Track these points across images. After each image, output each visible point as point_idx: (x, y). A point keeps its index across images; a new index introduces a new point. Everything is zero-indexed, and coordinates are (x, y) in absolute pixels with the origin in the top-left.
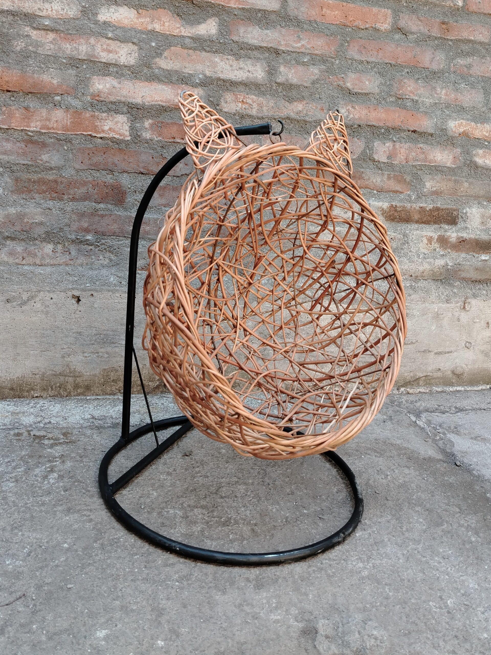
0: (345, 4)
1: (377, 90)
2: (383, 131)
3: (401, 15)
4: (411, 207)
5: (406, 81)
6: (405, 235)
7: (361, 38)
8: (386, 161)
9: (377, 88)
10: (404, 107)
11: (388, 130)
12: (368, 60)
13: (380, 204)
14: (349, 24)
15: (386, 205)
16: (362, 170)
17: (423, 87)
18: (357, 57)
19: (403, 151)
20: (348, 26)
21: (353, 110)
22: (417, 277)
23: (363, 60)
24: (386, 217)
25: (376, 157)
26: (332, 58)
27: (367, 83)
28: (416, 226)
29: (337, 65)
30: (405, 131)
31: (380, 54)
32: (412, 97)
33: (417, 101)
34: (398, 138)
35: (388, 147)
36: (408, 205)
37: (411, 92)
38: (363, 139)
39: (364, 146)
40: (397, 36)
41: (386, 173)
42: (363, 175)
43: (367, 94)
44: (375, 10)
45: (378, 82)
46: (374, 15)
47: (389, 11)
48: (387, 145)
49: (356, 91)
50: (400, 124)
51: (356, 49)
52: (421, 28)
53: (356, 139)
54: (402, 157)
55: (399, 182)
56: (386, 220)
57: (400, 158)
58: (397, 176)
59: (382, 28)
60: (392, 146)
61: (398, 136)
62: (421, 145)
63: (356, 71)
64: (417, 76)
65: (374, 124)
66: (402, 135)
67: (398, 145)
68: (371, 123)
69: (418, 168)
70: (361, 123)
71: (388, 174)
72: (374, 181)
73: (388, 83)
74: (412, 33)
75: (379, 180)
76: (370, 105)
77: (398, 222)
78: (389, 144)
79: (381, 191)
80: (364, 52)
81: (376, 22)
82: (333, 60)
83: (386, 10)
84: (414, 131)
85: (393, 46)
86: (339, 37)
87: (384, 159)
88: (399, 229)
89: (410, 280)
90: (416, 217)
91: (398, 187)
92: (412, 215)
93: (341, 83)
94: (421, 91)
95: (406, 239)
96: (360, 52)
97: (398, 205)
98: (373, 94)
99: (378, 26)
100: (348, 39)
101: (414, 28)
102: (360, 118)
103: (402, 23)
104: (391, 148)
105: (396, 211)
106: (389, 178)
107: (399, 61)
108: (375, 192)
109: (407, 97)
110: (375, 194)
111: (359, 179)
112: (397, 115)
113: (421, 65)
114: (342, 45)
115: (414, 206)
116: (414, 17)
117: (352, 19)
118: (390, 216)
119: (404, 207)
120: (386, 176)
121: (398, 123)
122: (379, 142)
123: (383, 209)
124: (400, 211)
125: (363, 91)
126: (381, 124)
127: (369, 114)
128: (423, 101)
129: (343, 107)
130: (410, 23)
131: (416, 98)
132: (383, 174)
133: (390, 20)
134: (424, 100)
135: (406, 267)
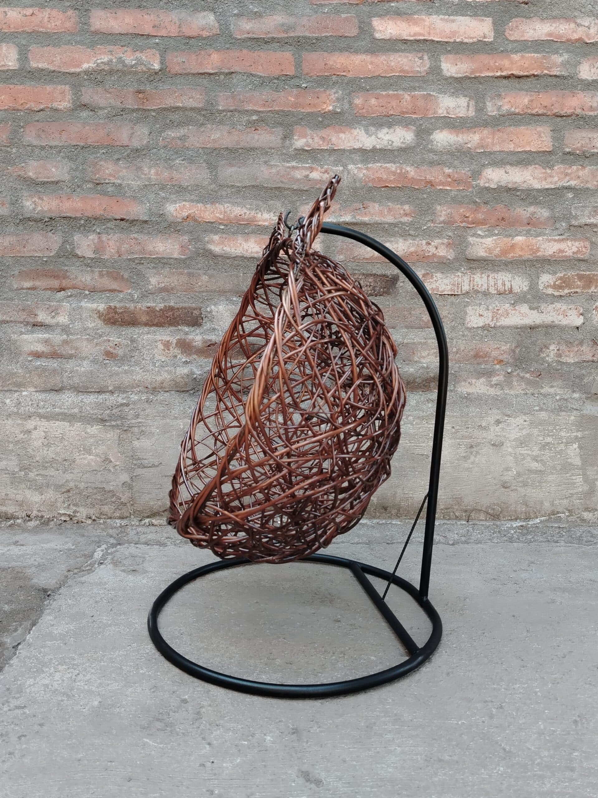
0: (12, 86)
1: (67, 177)
2: (82, 222)
3: (83, 89)
4: (136, 307)
5: (102, 163)
6: (133, 341)
7: (38, 121)
8: (93, 256)
9: (66, 175)
10: (105, 193)
11: (88, 219)
12: (50, 144)
13: (94, 306)
14: (20, 108)
15: (102, 307)
16: (66, 268)
17: (125, 168)
18: (35, 143)
19: (111, 243)
20: (18, 110)
21: (40, 201)
22: (155, 388)
23: (44, 144)
24: (104, 320)
25: (80, 253)
26: (5, 146)
27: (53, 170)
28: (146, 329)
29: (15, 153)
30: (110, 220)
31: (64, 136)
32: (113, 180)
33: (120, 185)
34: (104, 229)
35: (93, 240)
36: (131, 306)
37: (110, 175)
38: (60, 233)
39: (61, 242)
40: (85, 114)
41: (96, 270)
42: (68, 274)
43: (57, 182)
44: (49, 88)
45: (66, 169)
46: (49, 94)
47: (67, 87)
48: (91, 237)
49: (41, 180)
50: (102, 212)
51: (33, 133)
52: (112, 101)
53: (50, 234)
54: (112, 250)
55: (116, 279)
56: (106, 324)
57: (110, 252)
58: (111, 272)
59: (60, 107)
60: (96, 238)
61: (104, 227)
62: (136, 235)
63: (40, 158)
64: (116, 157)
65: (68, 215)
66: (109, 225)
67: (104, 237)
68: (65, 215)
69: (137, 261)
70: (53, 215)
71: (99, 271)
72: (83, 279)
73: (81, 168)
74: (101, 108)
75: (89, 278)
76: (62, 194)
77: (122, 325)
78: (92, 237)
79: (93, 290)
80: (44, 137)
81: (52, 101)
82: (9, 149)
83: (63, 86)
84: (122, 220)
85: (79, 125)
86: (10, 123)
87: (90, 254)
88: (123, 333)
89: (147, 393)
90: (144, 319)
91: (115, 285)
92: (138, 317)
93: (22, 173)
94: (124, 173)
95: (135, 345)
96: (39, 136)
97: (118, 305)
98: (63, 182)
99: (55, 105)
100: (22, 124)
101: (102, 103)
102: (50, 210)
103: (86, 99)
104: (96, 241)
105: (116, 313)
106: (101, 275)
107: (89, 142)
108: (87, 292)
109: (107, 181)
110: (86, 295)
111: (64, 278)
112: (97, 203)
113: (118, 143)
114: (15, 131)
115: (139, 305)
116: (100, 89)
117: (22, 102)
118: (110, 319)
119: (126, 308)
120: (97, 274)
121: (99, 212)
122: (80, 235)
123: (99, 312)
124: (121, 313)
125: (49, 180)
126: (78, 215)
127: (61, 204)
128: (129, 185)
129: (27, 200)
130: (96, 97)
131: (119, 181)
132: (92, 271)
133: (69, 97)
134: (130, 182)
135: (139, 377)
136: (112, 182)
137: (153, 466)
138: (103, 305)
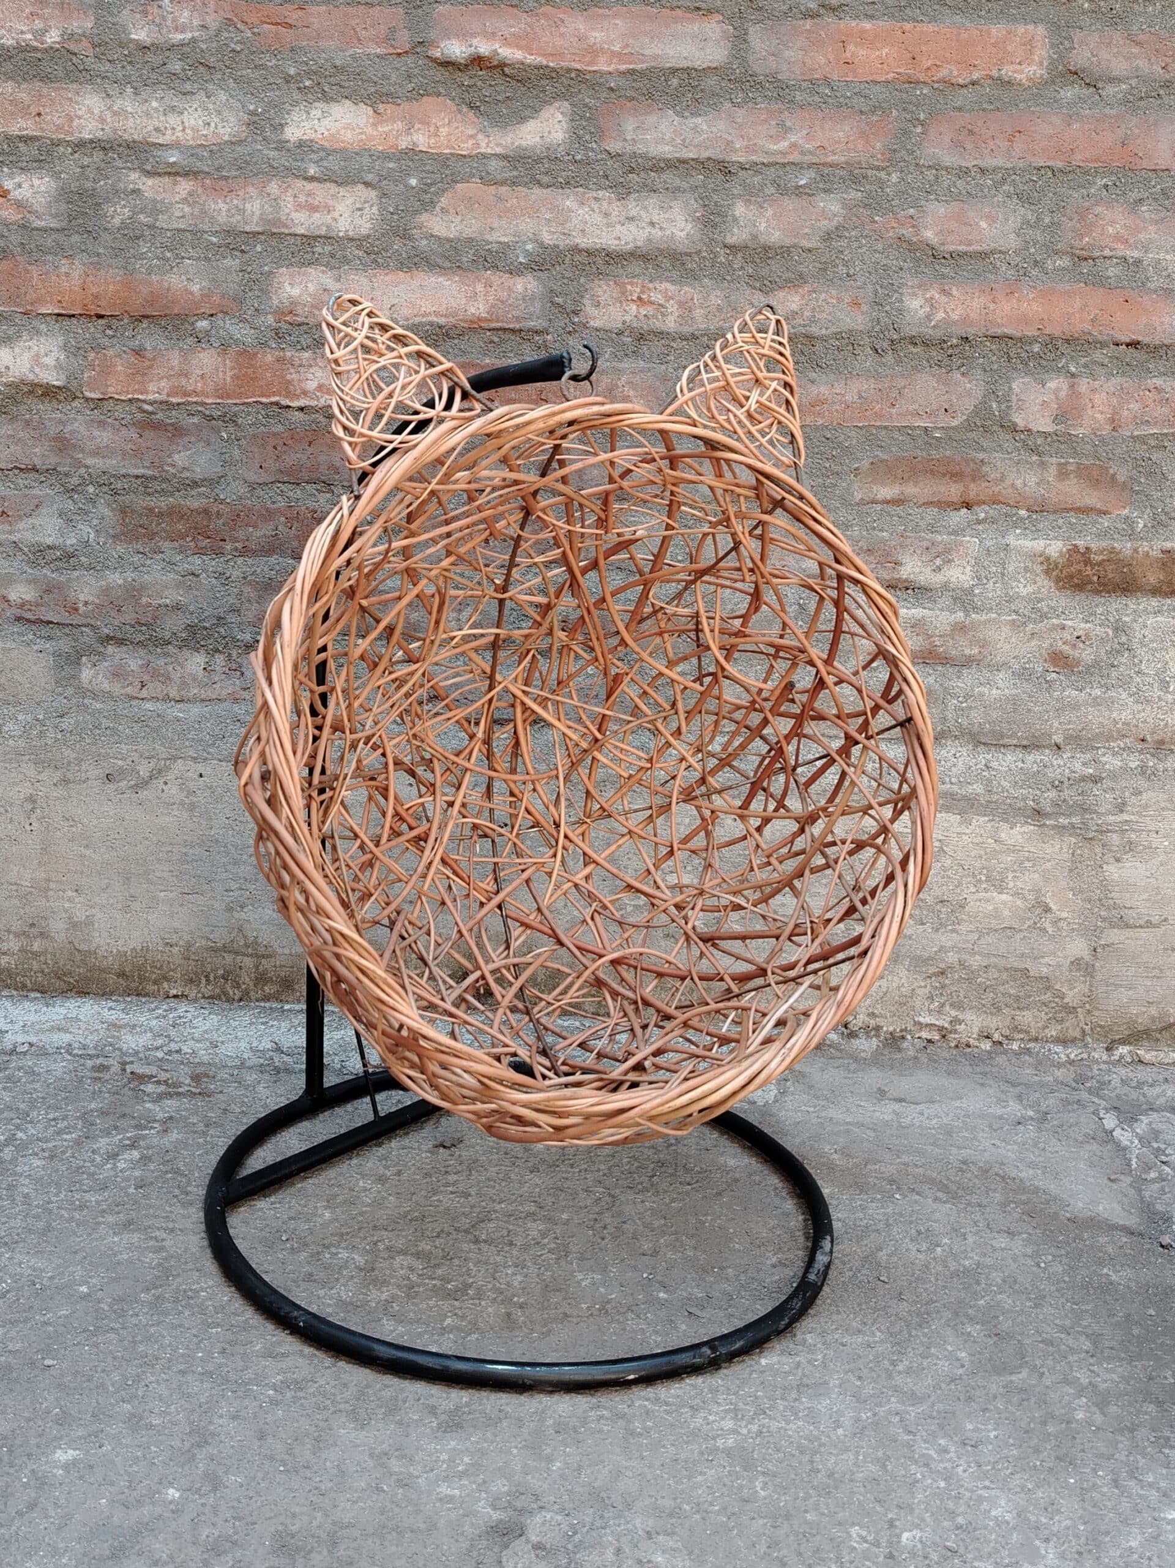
0: (908, 26)
1: (1012, 242)
2: (1036, 348)
3: (1077, 35)
4: (1136, 550)
5: (1099, 209)
6: (1119, 628)
7: (960, 109)
8: (1050, 429)
9: (1013, 236)
10: (1099, 281)
11: (1051, 343)
12: (983, 164)
13: (1039, 545)
14: (922, 77)
15: (1055, 548)
16: (981, 456)
17: (1157, 222)
18: (948, 160)
19: (1099, 399)
20: (918, 82)
21: (944, 299)
22: (1162, 742)
23: (969, 165)
24: (1058, 580)
25: (1019, 420)
26: (878, 168)
27: (983, 224)
28: (1154, 602)
29: (895, 185)
30: (1103, 345)
31: (1019, 146)
32: (1121, 250)
33: (1138, 262)
34: (1086, 366)
35: (1056, 391)
36: (1126, 547)
37: (1118, 238)
38: (978, 374)
39: (979, 394)
40: (1069, 93)
41: (1054, 460)
42: (985, 469)
43: (983, 255)
44: (997, 30)
45: (1014, 222)
46: (994, 45)
47: (1041, 30)
48: (1051, 385)
49: (952, 248)
50: (1087, 327)
51: (947, 139)
52: (1142, 63)
53: (957, 375)
54: (1098, 416)
55: (1095, 483)
56: (1059, 589)
57: (1094, 419)
58: (1087, 467)
59: (1018, 76)
60: (1065, 387)
61: (1083, 360)
62: (1158, 382)
63: (951, 196)
64: (1135, 195)
65: (1008, 331)
66: (1098, 355)
67: (1083, 385)
68: (999, 331)
69: (1153, 443)
70: (971, 332)
71: (1059, 464)
72: (1019, 483)
73: (1047, 220)
74: (1112, 80)
75: (1032, 480)
76: (995, 282)
77: (1097, 592)
78: (1057, 383)
79: (1039, 509)
80: (969, 146)
81: (1001, 63)
82: (883, 175)
83: (1031, 27)
84: (1133, 344)
85: (1056, 120)
86: (895, 113)
87: (1043, 424)
88: (1099, 610)
89: (1141, 752)
90: (1153, 578)
91: (1092, 499)
92: (1139, 574)
93: (907, 232)
94: (1151, 233)
95: (1124, 639)
96: (957, 145)
97: (1094, 546)
98: (1001, 252)
99: (1007, 71)
100: (922, 116)
101: (1119, 67)
102: (964, 320)
103: (1080, 57)
104: (1063, 394)
105: (1087, 562)
106: (1063, 473)
107: (1078, 159)
108: (1023, 513)
109: (1107, 252)
110: (1022, 519)
111: (974, 480)
112: (1078, 304)
113: (1145, 164)
114: (906, 133)
115: (1144, 547)
116: (1117, 36)
117: (930, 63)
118: (1071, 577)
119: (1112, 551)
120: (1053, 471)
121: (1080, 325)
122: (1027, 380)
123: (1048, 559)
124: (1100, 564)
125: (971, 249)
126: (1031, 332)
127: (992, 306)
128: (1159, 261)
129: (915, 295)
130: (1104, 55)
131: (1136, 254)
132: (1043, 465)
133: (1042, 52)
134: (1161, 256)
135: (1126, 715)
136: (1120, 254)
137: (1149, 924)
138: (1060, 544)
